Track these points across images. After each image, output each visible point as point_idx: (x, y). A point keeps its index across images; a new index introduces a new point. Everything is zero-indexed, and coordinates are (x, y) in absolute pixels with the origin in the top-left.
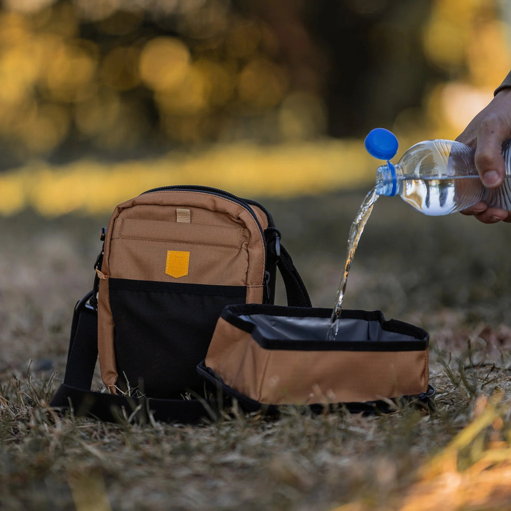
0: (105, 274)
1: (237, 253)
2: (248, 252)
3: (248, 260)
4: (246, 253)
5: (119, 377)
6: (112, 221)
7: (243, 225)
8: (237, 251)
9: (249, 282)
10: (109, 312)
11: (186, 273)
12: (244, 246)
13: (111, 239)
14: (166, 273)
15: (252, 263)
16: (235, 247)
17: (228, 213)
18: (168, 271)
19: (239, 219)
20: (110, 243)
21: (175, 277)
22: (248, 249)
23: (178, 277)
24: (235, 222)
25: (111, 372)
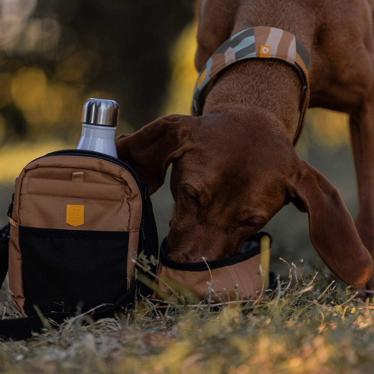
0: (15, 221)
1: (120, 205)
2: (128, 204)
3: (129, 211)
4: (127, 204)
5: (25, 300)
6: (20, 180)
7: (125, 183)
8: (120, 203)
9: (130, 228)
10: (18, 251)
11: (82, 223)
12: (125, 199)
13: (20, 195)
14: (67, 222)
15: (132, 213)
16: (118, 201)
17: (113, 174)
18: (68, 221)
19: (122, 178)
20: (20, 198)
21: (74, 225)
22: (129, 202)
23: (76, 226)
24: (118, 181)
25: (19, 297)
